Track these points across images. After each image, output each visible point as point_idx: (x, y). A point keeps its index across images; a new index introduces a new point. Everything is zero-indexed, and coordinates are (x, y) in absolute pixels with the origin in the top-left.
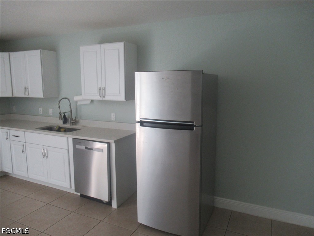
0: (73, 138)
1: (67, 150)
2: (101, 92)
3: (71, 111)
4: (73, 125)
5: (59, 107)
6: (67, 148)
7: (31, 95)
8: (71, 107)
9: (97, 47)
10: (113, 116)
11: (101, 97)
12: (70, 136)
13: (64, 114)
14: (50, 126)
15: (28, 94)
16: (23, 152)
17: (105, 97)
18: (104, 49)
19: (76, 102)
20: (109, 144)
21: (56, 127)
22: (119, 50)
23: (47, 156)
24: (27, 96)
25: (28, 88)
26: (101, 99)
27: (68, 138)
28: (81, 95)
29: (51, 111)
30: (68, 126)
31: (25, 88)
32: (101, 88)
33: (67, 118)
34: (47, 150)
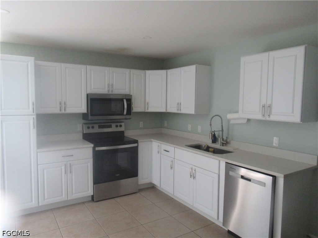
0: (226, 163)
1: (217, 175)
2: (265, 110)
3: (222, 130)
4: (223, 146)
5: (211, 125)
6: (217, 172)
7: (184, 111)
8: (222, 126)
9: (264, 56)
10: (275, 141)
11: (264, 117)
12: (223, 159)
13: (214, 133)
14: (198, 144)
15: (180, 110)
16: (171, 168)
17: (269, 117)
18: (274, 58)
19: (229, 121)
20: (274, 177)
21: (205, 146)
22: (296, 56)
23: (195, 177)
24: (179, 112)
25: (181, 104)
26: (264, 119)
27: (220, 161)
28: (237, 112)
29: (199, 128)
30: (217, 146)
31: (178, 104)
32: (265, 105)
33: (217, 137)
34: (195, 170)
